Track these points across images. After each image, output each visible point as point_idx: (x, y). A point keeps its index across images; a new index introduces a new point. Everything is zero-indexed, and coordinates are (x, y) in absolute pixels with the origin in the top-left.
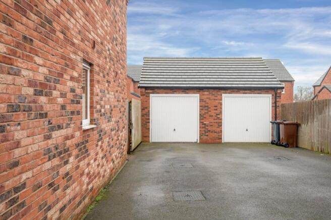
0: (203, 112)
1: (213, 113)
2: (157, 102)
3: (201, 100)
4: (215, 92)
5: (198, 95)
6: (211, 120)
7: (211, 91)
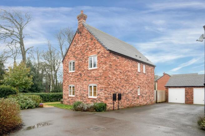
0: (186, 94)
1: (190, 94)
2: (171, 91)
3: (185, 90)
4: (191, 88)
5: (184, 89)
6: (189, 96)
7: (189, 87)
